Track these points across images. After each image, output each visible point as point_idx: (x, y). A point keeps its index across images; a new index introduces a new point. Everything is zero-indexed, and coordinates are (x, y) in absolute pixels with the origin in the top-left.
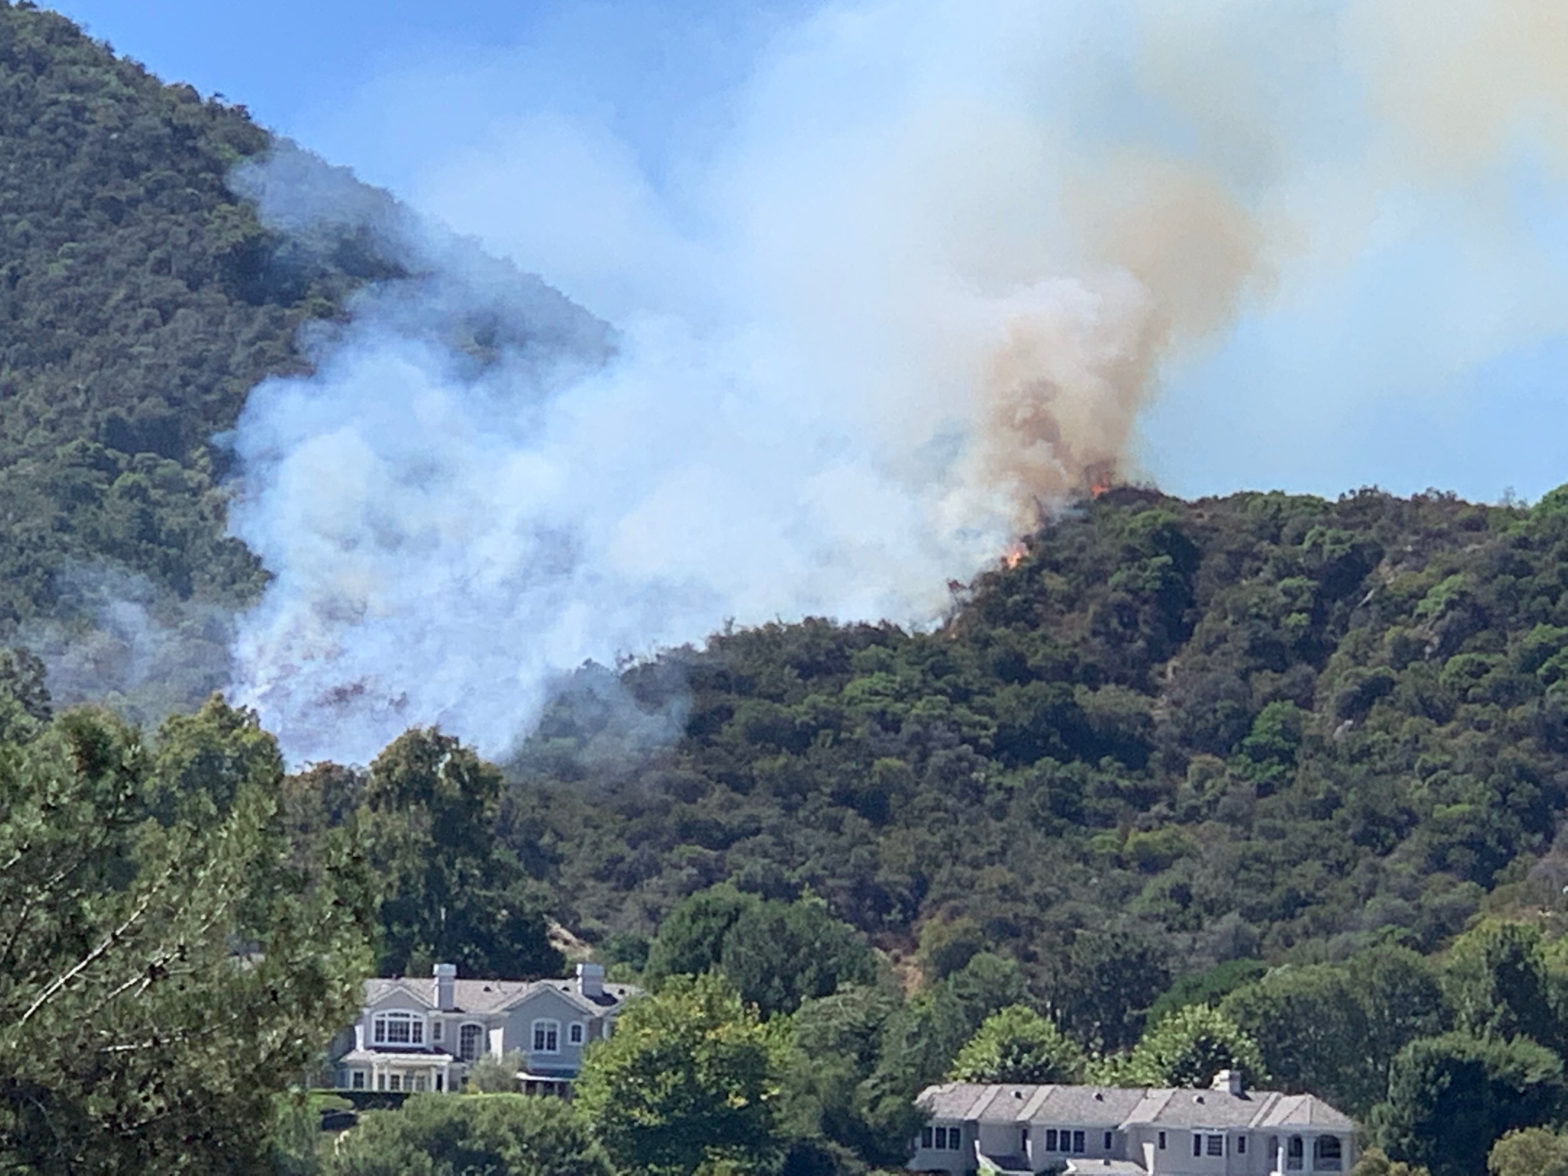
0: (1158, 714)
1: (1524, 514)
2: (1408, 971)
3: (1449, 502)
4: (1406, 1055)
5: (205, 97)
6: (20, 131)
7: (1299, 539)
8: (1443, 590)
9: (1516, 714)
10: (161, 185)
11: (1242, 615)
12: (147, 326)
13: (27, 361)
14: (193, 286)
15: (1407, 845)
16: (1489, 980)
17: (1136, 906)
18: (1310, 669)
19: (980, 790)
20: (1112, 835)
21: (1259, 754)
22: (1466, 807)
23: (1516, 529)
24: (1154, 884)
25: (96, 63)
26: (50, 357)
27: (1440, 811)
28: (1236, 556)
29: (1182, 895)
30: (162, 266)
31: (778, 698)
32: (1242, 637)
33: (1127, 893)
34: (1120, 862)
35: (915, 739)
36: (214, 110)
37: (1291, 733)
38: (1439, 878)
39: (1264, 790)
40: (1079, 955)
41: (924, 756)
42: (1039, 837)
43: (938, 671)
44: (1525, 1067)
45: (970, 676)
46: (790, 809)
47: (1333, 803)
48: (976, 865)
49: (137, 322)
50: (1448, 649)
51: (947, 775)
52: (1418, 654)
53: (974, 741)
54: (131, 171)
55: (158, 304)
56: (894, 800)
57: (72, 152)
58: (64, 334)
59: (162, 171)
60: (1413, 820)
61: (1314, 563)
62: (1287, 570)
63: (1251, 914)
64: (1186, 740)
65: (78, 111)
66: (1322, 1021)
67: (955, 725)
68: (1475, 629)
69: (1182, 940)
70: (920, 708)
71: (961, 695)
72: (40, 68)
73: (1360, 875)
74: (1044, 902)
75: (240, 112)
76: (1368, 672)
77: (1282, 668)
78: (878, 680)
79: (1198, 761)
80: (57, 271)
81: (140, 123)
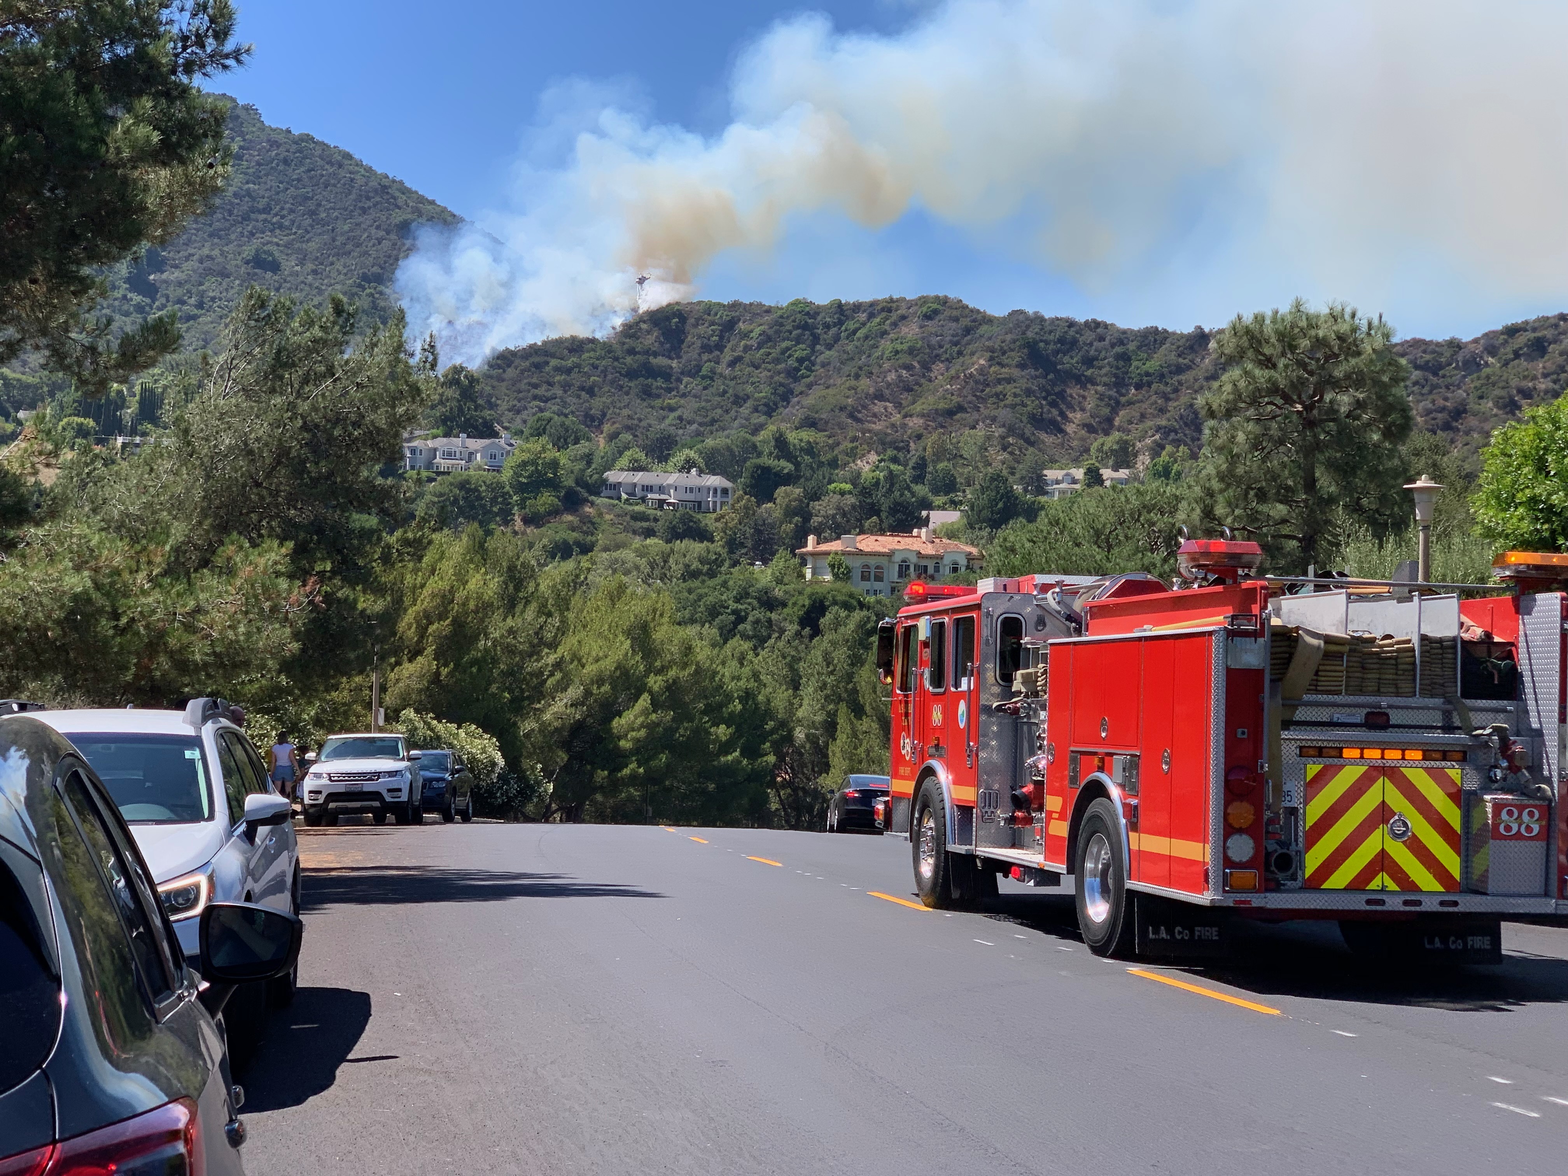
0: (674, 365)
1: (782, 309)
2: (748, 441)
3: (760, 305)
4: (748, 464)
5: (391, 176)
6: (335, 185)
7: (716, 314)
8: (758, 330)
9: (779, 367)
10: (377, 203)
11: (699, 337)
12: (374, 245)
13: (337, 254)
14: (388, 233)
15: (747, 405)
16: (773, 443)
17: (667, 422)
18: (718, 353)
19: (622, 387)
20: (660, 401)
21: (703, 378)
22: (763, 394)
23: (780, 313)
24: (673, 415)
25: (357, 165)
26: (345, 254)
27: (757, 395)
28: (697, 320)
29: (680, 418)
30: (378, 228)
31: (562, 359)
32: (699, 343)
33: (664, 418)
34: (662, 409)
35: (602, 371)
36: (394, 181)
37: (713, 371)
38: (756, 414)
39: (705, 388)
40: (651, 435)
41: (605, 376)
42: (638, 401)
43: (610, 352)
44: (783, 468)
45: (619, 353)
46: (565, 392)
47: (725, 392)
48: (620, 409)
49: (371, 244)
50: (759, 348)
51: (612, 382)
52: (751, 349)
53: (620, 373)
54: (368, 198)
55: (377, 239)
56: (596, 389)
57: (350, 193)
58: (349, 247)
59: (378, 199)
60: (748, 397)
61: (720, 321)
62: (713, 323)
63: (700, 424)
64: (682, 373)
65: (352, 180)
66: (722, 455)
67: (614, 368)
68: (767, 342)
69: (680, 432)
70: (604, 363)
71: (616, 359)
72: (340, 166)
73: (733, 413)
74: (640, 420)
75: (401, 183)
76: (736, 354)
77: (711, 352)
78: (592, 354)
79: (686, 380)
80: (346, 228)
81: (371, 184)
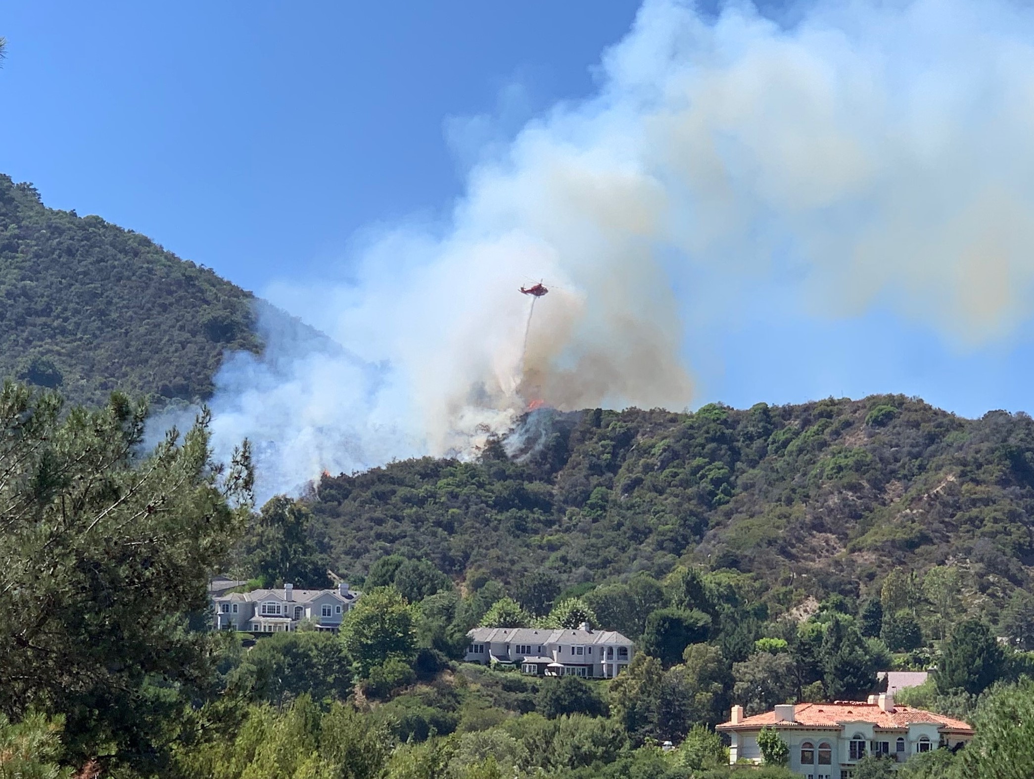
0: (554, 492)
1: (692, 416)
2: (652, 586)
3: (663, 412)
4: (652, 615)
5: (198, 265)
6: (129, 278)
7: (608, 426)
8: (661, 444)
9: (689, 491)
10: (181, 298)
11: (586, 454)
12: (176, 351)
13: (131, 364)
14: (194, 335)
15: (649, 540)
16: (684, 588)
17: (547, 564)
18: (612, 475)
19: (488, 521)
20: (538, 537)
21: (592, 507)
22: (670, 526)
23: (689, 422)
24: (553, 556)
25: (157, 252)
26: (141, 362)
27: (661, 528)
28: (583, 433)
29: (564, 559)
30: (182, 328)
31: (413, 487)
32: (586, 463)
33: (544, 559)
34: (540, 547)
35: (464, 502)
36: (201, 271)
37: (604, 498)
38: (660, 553)
39: (595, 521)
40: (527, 582)
41: (467, 508)
42: (511, 538)
43: (473, 476)
44: (698, 620)
45: (484, 478)
46: (417, 528)
47: (620, 525)
48: (487, 549)
49: (173, 349)
50: (663, 468)
51: (477, 515)
52: (652, 469)
53: (486, 503)
54: (170, 293)
55: (180, 342)
56: (456, 524)
57: (148, 286)
58: (146, 353)
59: (181, 293)
60: (651, 532)
61: (612, 435)
62: (603, 438)
63: (590, 566)
64: (565, 502)
65: (150, 271)
66: (619, 605)
67: (479, 497)
68: (673, 459)
69: (564, 576)
70: (466, 490)
71: (481, 485)
72: (136, 254)
73: (631, 552)
74: (513, 562)
75: (211, 272)
76: (634, 476)
77: (601, 474)
78: (450, 480)
79: (570, 509)
80: (142, 330)
81: (173, 275)
